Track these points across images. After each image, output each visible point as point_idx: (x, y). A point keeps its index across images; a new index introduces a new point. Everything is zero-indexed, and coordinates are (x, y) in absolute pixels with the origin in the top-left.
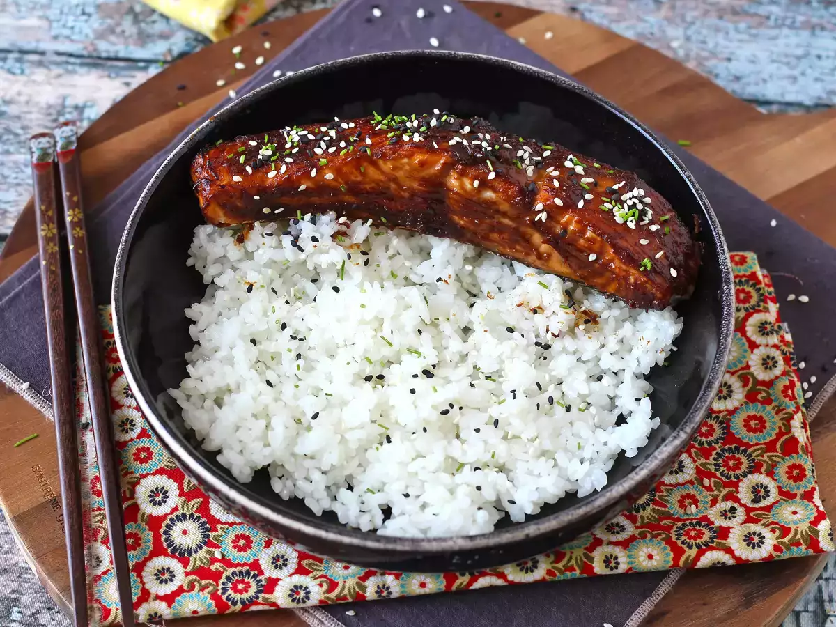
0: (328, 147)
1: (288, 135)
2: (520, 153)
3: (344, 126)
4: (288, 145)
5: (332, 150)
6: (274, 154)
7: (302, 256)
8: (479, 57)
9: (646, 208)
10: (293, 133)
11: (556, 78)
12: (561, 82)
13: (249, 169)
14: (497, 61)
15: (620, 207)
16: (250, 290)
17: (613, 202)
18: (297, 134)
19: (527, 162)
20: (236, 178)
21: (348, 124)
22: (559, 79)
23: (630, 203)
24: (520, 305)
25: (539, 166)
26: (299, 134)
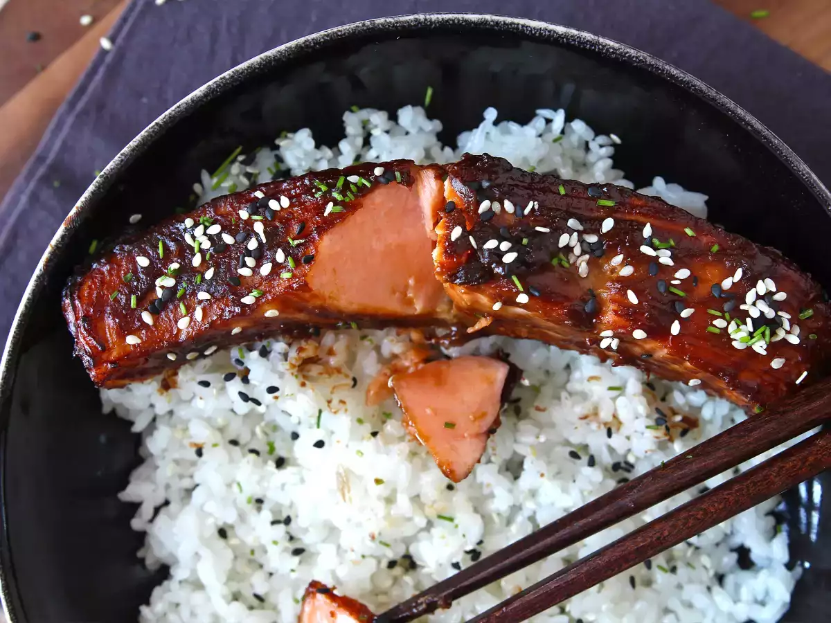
0: (259, 265)
1: (194, 238)
2: (564, 240)
3: (273, 205)
4: (197, 261)
5: (266, 269)
6: (178, 283)
7: (261, 409)
8: (466, 21)
9: (780, 313)
10: (199, 231)
11: (599, 44)
12: (608, 50)
13: (147, 318)
14: (497, 23)
15: (739, 323)
16: (199, 453)
17: (727, 316)
18: (205, 234)
19: (577, 251)
20: (131, 340)
21: (279, 200)
22: (604, 46)
23: (755, 313)
24: (585, 417)
25: (598, 253)
26: (208, 232)
